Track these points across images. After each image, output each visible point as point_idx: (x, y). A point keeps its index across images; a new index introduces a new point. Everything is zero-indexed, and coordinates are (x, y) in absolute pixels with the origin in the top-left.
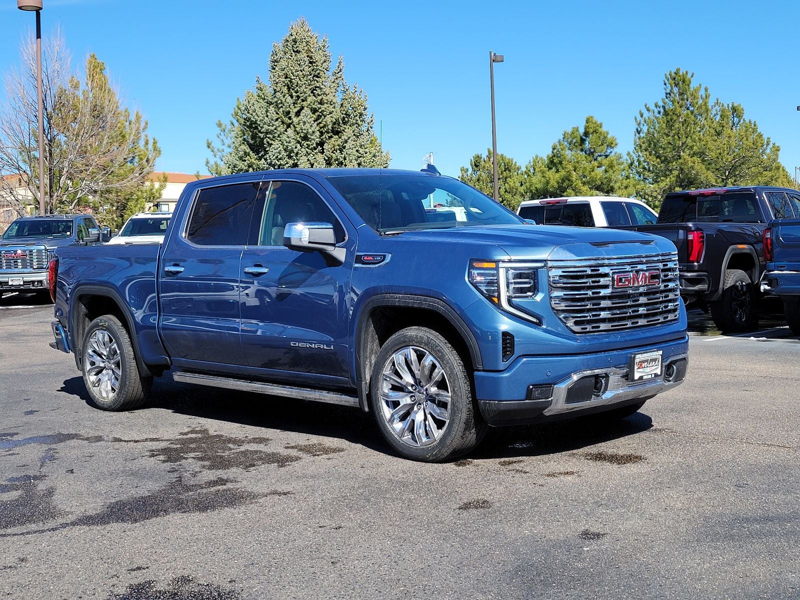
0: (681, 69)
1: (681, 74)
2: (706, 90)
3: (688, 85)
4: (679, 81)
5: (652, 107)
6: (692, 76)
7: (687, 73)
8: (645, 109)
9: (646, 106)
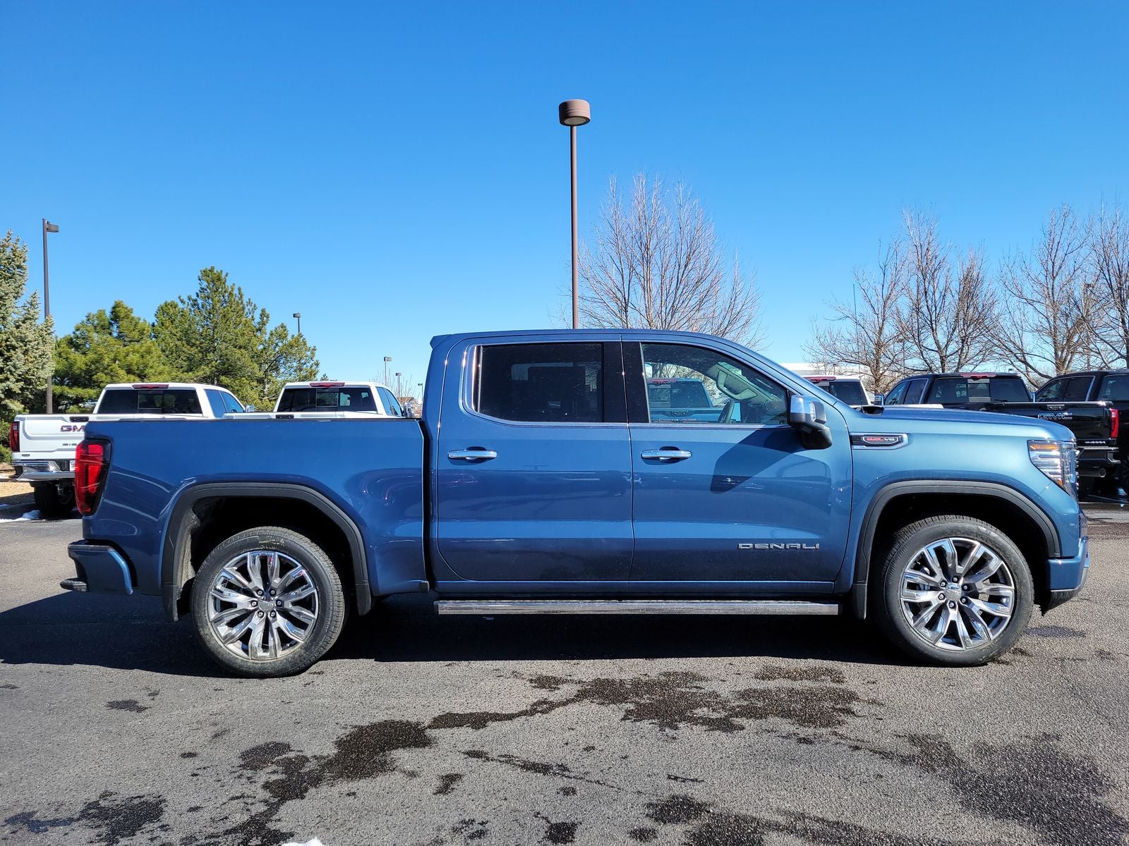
0: (216, 267)
1: (215, 272)
2: (239, 289)
3: (224, 283)
4: (213, 279)
5: (186, 300)
6: (227, 276)
7: (221, 271)
8: (179, 301)
9: (179, 297)
